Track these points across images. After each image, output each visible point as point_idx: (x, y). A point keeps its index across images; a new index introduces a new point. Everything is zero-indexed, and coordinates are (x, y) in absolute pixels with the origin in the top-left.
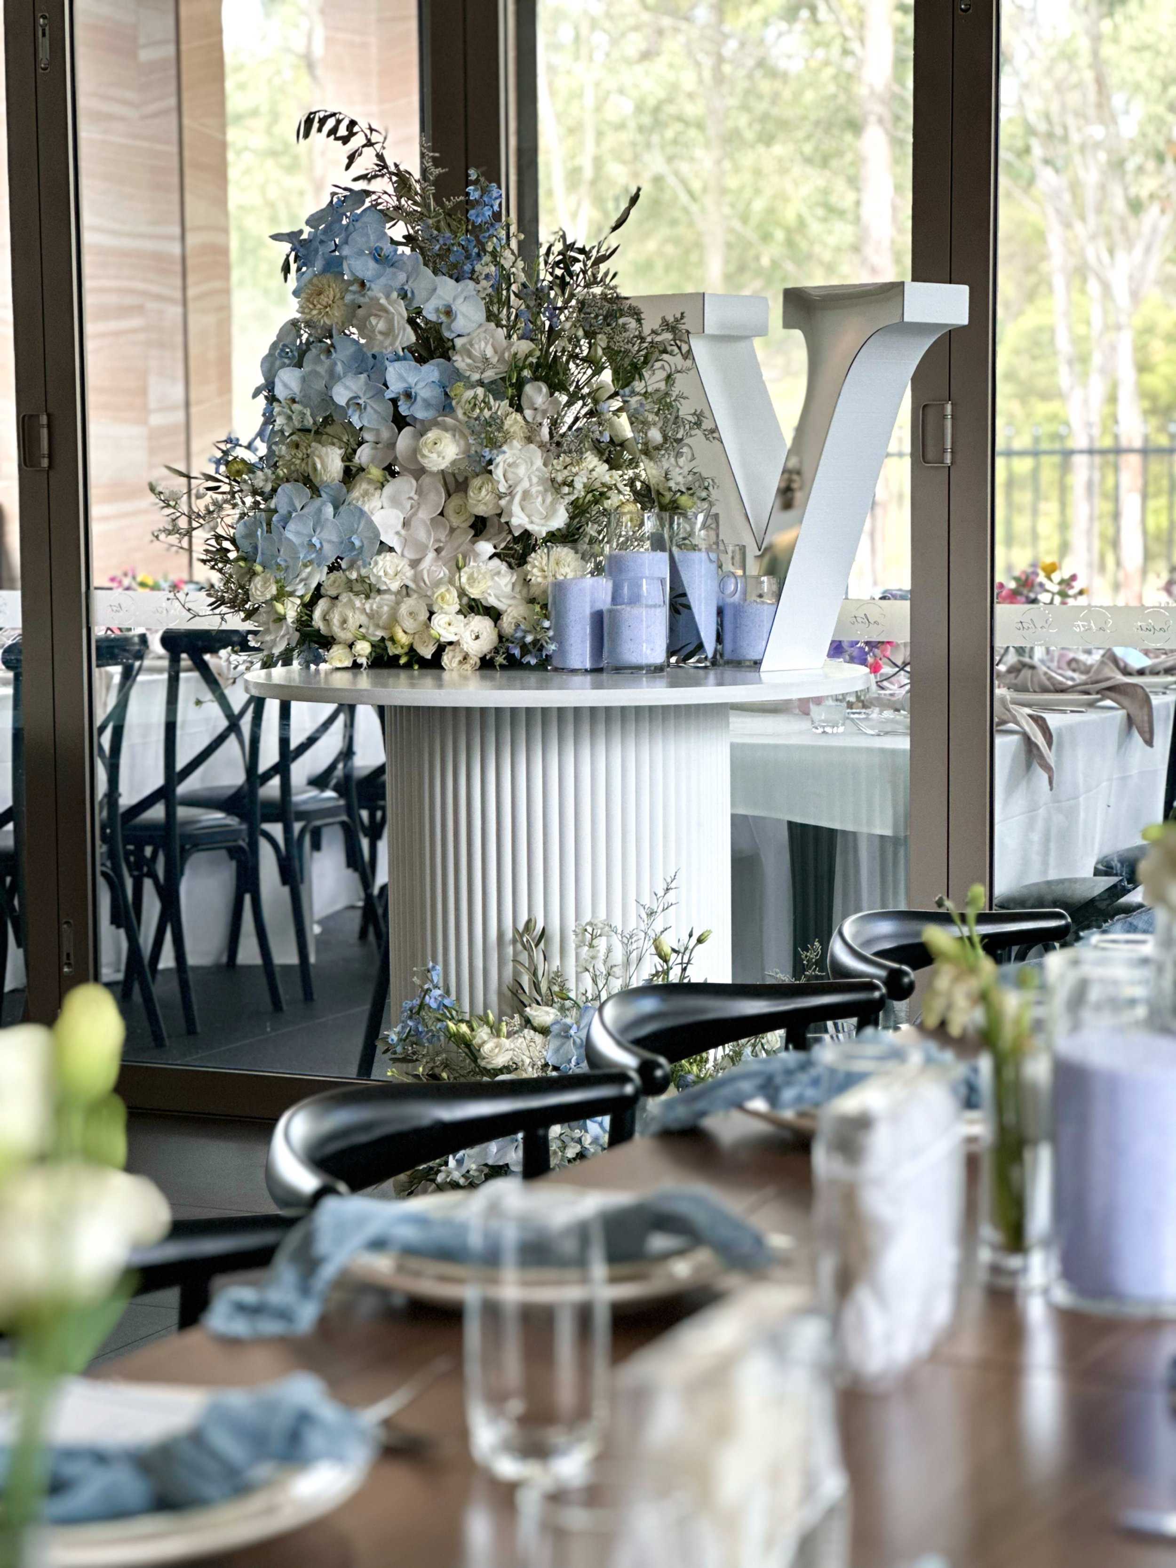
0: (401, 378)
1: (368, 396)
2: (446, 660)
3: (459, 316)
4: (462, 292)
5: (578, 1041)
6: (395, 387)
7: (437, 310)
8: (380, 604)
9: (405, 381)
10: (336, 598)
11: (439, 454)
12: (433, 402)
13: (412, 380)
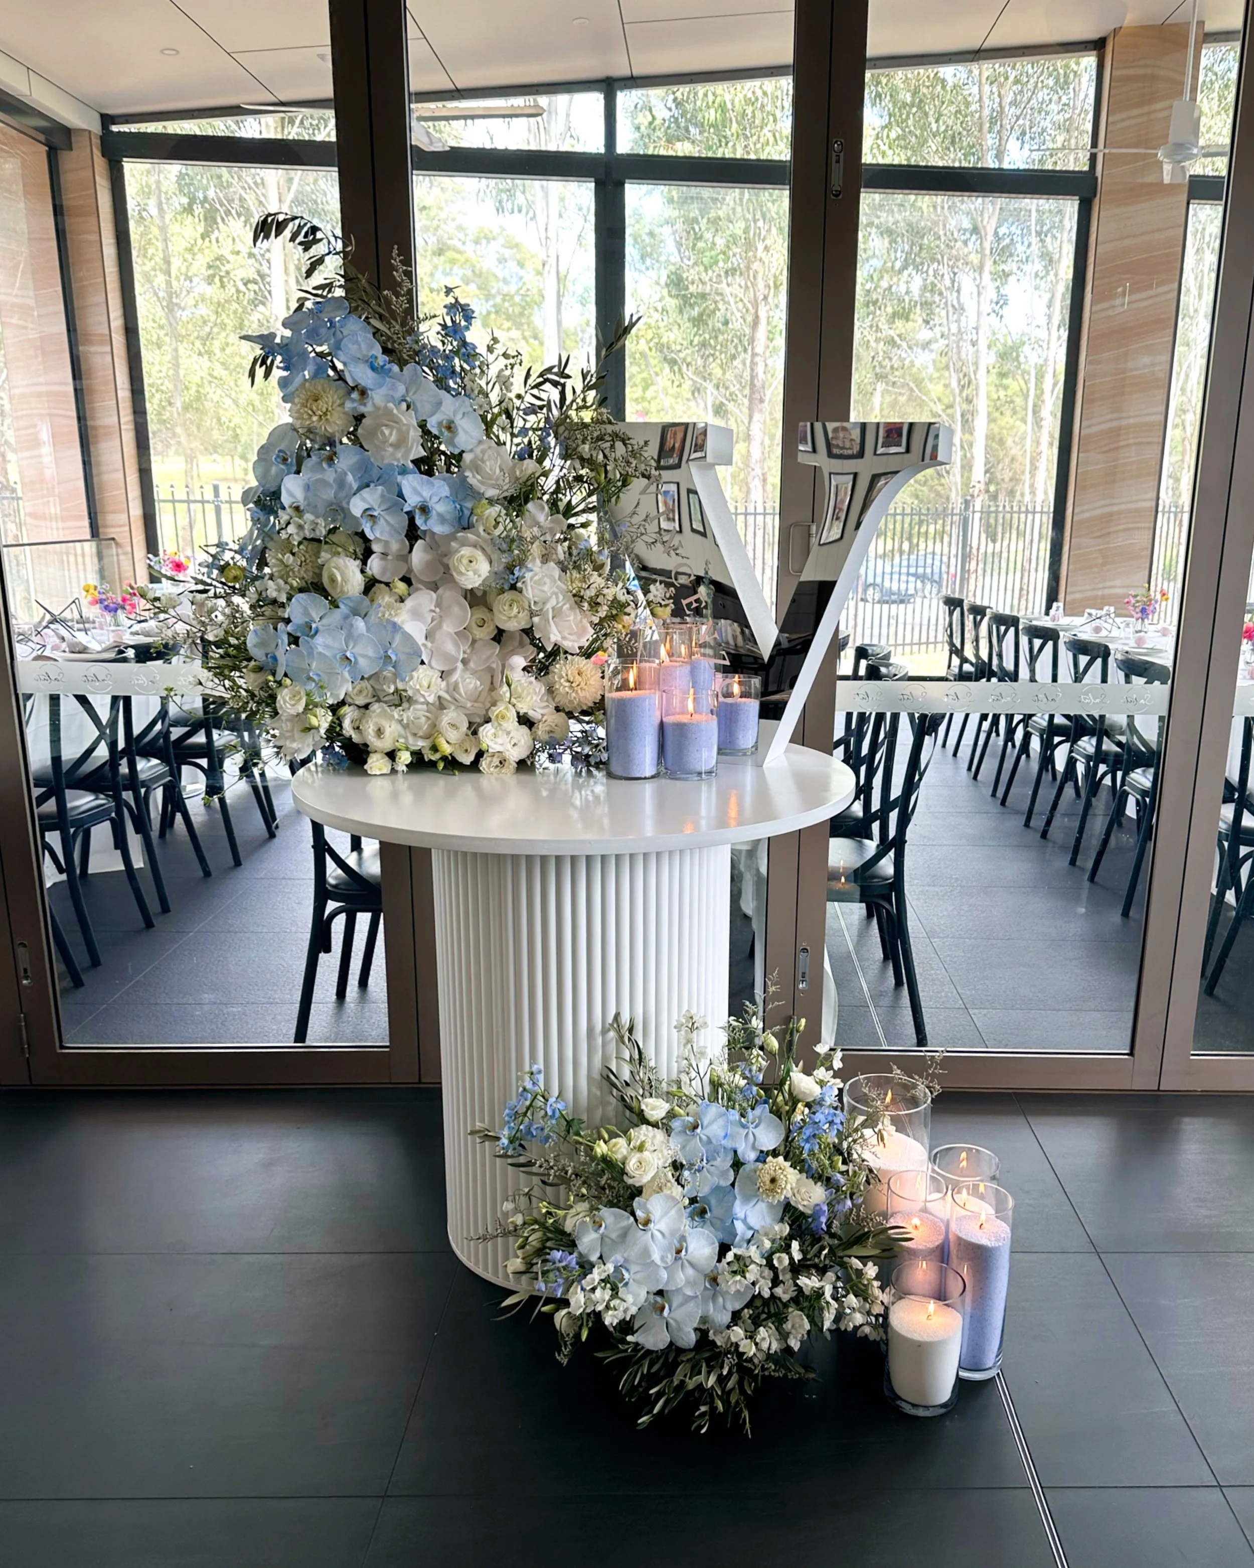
0: (416, 492)
1: (384, 507)
2: (484, 764)
3: (460, 432)
4: (459, 408)
5: (704, 1138)
6: (412, 501)
7: (440, 424)
8: (417, 713)
9: (421, 496)
10: (366, 707)
11: (475, 572)
12: (448, 517)
13: (426, 494)
